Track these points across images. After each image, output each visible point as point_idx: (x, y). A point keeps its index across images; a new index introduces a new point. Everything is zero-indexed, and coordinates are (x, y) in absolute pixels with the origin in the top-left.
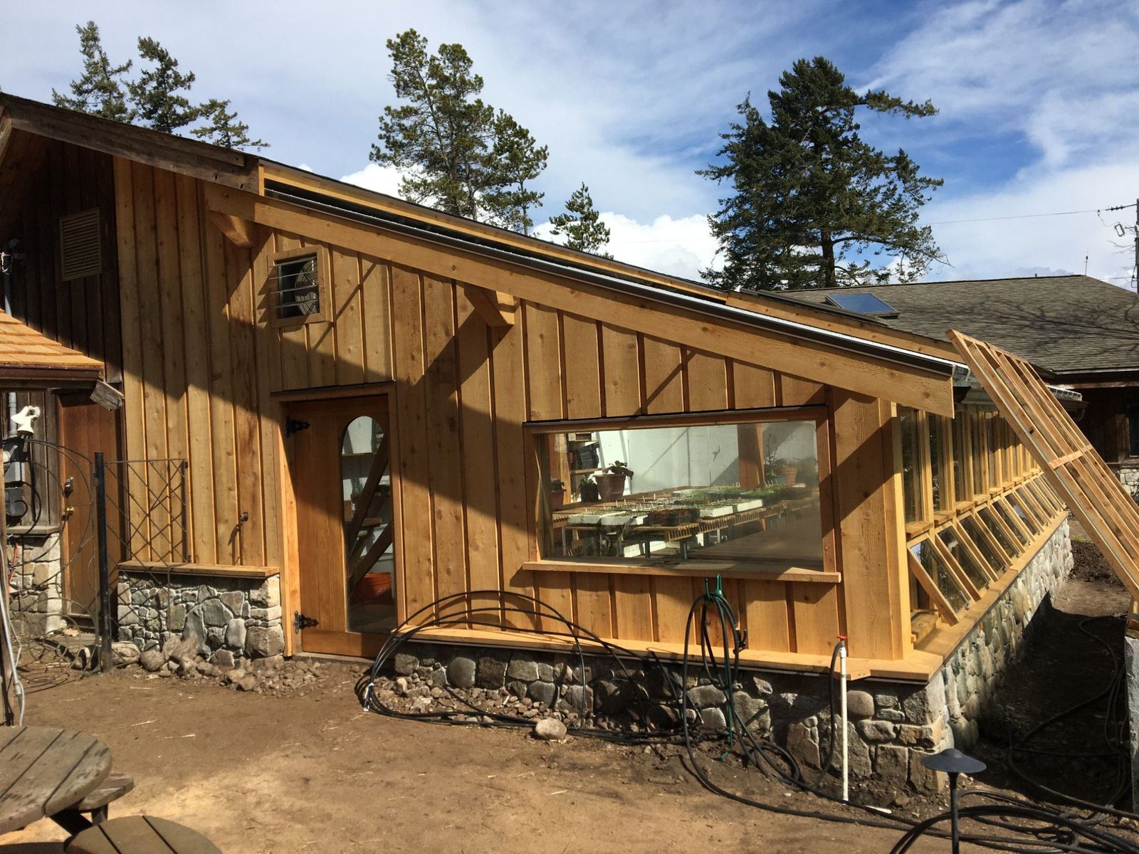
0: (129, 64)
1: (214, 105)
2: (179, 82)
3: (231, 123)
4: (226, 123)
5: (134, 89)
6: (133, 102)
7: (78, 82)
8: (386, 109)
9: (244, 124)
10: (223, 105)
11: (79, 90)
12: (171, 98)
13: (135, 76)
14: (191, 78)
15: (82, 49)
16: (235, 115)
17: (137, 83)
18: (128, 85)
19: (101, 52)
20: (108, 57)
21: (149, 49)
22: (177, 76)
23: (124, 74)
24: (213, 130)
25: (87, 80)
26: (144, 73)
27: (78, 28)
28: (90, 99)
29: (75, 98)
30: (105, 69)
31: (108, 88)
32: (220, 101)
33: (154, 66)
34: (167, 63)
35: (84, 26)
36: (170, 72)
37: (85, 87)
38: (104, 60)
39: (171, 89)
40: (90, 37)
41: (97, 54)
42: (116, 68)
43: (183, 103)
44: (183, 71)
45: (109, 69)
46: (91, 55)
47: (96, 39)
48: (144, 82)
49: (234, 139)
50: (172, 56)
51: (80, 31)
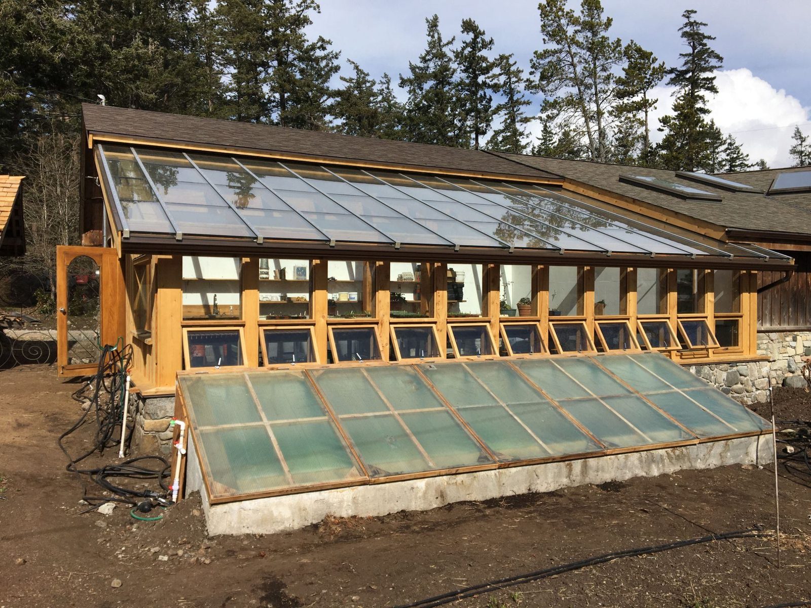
0: (453, 39)
1: (502, 57)
2: (485, 45)
3: (512, 69)
4: (509, 70)
5: (458, 55)
6: (456, 63)
7: (424, 55)
8: (534, 53)
9: (521, 69)
10: (507, 58)
11: (424, 59)
12: (478, 57)
13: (458, 46)
14: (491, 42)
15: (428, 33)
16: (515, 63)
17: (459, 50)
18: (454, 52)
19: (438, 34)
20: (442, 36)
21: (469, 26)
22: (483, 41)
23: (450, 46)
24: (500, 75)
25: (428, 53)
26: (464, 43)
27: (427, 19)
28: (431, 64)
29: (422, 65)
30: (440, 44)
31: (442, 56)
32: (507, 55)
33: (469, 37)
34: (478, 33)
35: (431, 18)
36: (479, 40)
37: (427, 58)
38: (440, 39)
39: (480, 50)
40: (433, 25)
41: (436, 36)
42: (445, 43)
43: (484, 59)
44: (487, 38)
45: (442, 44)
46: (433, 37)
47: (436, 26)
48: (464, 49)
49: (514, 79)
50: (481, 28)
51: (428, 21)
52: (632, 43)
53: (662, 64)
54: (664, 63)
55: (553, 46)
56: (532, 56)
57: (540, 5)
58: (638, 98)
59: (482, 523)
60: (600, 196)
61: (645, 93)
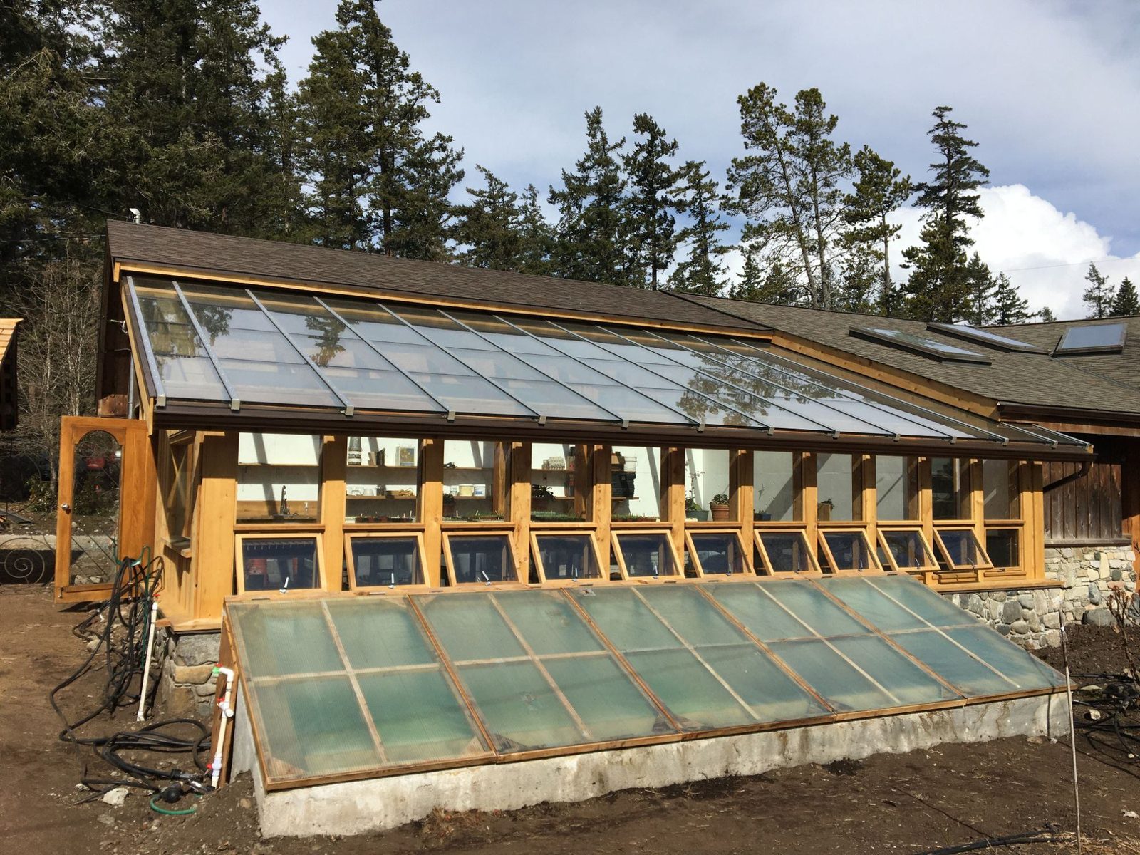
0: (623, 141)
1: (690, 166)
2: (666, 149)
3: (704, 181)
4: (699, 182)
5: (627, 161)
6: (626, 172)
7: (582, 160)
8: (733, 161)
9: (715, 181)
10: (697, 167)
11: (582, 167)
12: (657, 164)
13: (629, 150)
14: (675, 145)
15: (588, 132)
16: (708, 173)
17: (631, 154)
18: (623, 158)
19: (602, 133)
20: (607, 136)
21: (643, 123)
22: (663, 143)
23: (619, 150)
24: (687, 188)
25: (588, 158)
26: (637, 145)
27: (587, 114)
28: (592, 174)
29: (579, 175)
30: (604, 147)
31: (609, 162)
32: (697, 162)
33: (645, 138)
34: (655, 133)
35: (591, 111)
36: (657, 142)
37: (588, 164)
38: (604, 140)
39: (659, 156)
40: (594, 121)
41: (599, 136)
42: (612, 145)
43: (664, 168)
44: (668, 140)
45: (607, 147)
46: (594, 137)
47: (599, 122)
48: (637, 153)
49: (706, 195)
50: (661, 127)
51: (588, 116)
52: (866, 149)
53: (906, 178)
54: (909, 177)
55: (757, 152)
56: (730, 165)
57: (740, 97)
58: (875, 223)
59: (659, 820)
60: (823, 355)
61: (883, 217)
